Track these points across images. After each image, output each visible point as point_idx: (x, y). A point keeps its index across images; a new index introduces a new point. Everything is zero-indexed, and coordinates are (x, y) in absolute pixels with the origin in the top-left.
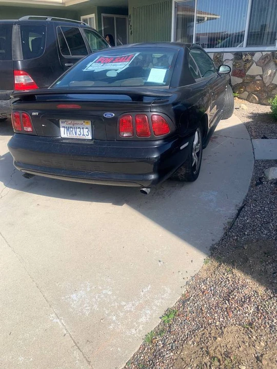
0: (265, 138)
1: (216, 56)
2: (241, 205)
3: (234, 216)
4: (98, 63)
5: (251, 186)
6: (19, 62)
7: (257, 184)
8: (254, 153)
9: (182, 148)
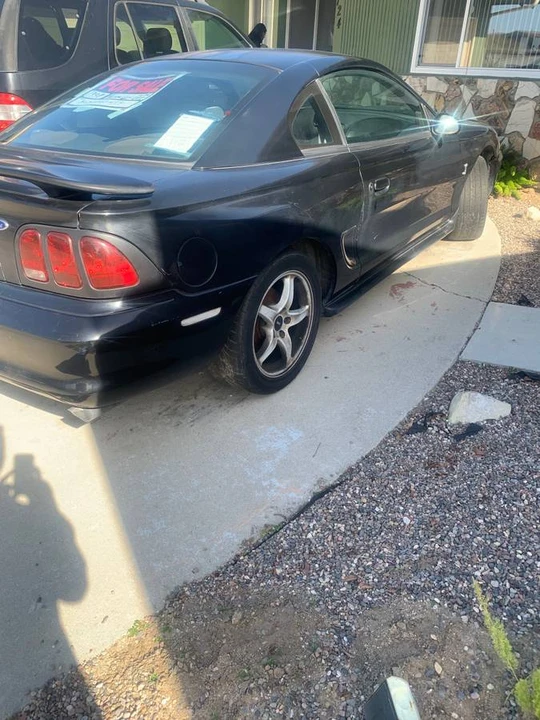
0: (524, 301)
1: (502, 88)
2: (331, 482)
3: (295, 509)
4: (101, 91)
5: (394, 434)
6: (10, 75)
7: (415, 429)
8: (469, 339)
9: (186, 322)
